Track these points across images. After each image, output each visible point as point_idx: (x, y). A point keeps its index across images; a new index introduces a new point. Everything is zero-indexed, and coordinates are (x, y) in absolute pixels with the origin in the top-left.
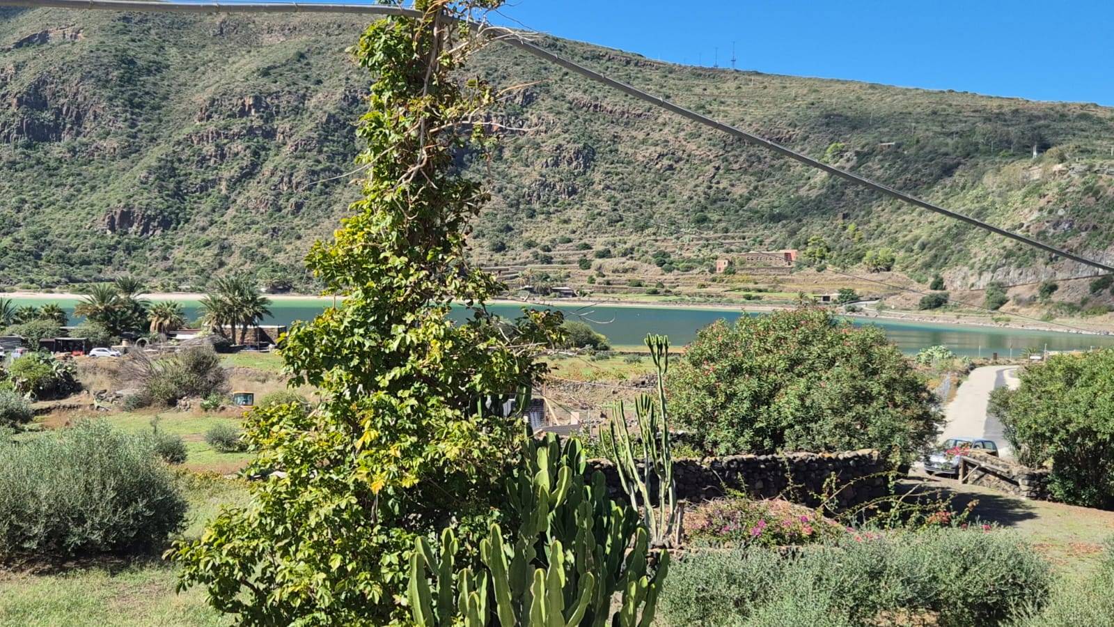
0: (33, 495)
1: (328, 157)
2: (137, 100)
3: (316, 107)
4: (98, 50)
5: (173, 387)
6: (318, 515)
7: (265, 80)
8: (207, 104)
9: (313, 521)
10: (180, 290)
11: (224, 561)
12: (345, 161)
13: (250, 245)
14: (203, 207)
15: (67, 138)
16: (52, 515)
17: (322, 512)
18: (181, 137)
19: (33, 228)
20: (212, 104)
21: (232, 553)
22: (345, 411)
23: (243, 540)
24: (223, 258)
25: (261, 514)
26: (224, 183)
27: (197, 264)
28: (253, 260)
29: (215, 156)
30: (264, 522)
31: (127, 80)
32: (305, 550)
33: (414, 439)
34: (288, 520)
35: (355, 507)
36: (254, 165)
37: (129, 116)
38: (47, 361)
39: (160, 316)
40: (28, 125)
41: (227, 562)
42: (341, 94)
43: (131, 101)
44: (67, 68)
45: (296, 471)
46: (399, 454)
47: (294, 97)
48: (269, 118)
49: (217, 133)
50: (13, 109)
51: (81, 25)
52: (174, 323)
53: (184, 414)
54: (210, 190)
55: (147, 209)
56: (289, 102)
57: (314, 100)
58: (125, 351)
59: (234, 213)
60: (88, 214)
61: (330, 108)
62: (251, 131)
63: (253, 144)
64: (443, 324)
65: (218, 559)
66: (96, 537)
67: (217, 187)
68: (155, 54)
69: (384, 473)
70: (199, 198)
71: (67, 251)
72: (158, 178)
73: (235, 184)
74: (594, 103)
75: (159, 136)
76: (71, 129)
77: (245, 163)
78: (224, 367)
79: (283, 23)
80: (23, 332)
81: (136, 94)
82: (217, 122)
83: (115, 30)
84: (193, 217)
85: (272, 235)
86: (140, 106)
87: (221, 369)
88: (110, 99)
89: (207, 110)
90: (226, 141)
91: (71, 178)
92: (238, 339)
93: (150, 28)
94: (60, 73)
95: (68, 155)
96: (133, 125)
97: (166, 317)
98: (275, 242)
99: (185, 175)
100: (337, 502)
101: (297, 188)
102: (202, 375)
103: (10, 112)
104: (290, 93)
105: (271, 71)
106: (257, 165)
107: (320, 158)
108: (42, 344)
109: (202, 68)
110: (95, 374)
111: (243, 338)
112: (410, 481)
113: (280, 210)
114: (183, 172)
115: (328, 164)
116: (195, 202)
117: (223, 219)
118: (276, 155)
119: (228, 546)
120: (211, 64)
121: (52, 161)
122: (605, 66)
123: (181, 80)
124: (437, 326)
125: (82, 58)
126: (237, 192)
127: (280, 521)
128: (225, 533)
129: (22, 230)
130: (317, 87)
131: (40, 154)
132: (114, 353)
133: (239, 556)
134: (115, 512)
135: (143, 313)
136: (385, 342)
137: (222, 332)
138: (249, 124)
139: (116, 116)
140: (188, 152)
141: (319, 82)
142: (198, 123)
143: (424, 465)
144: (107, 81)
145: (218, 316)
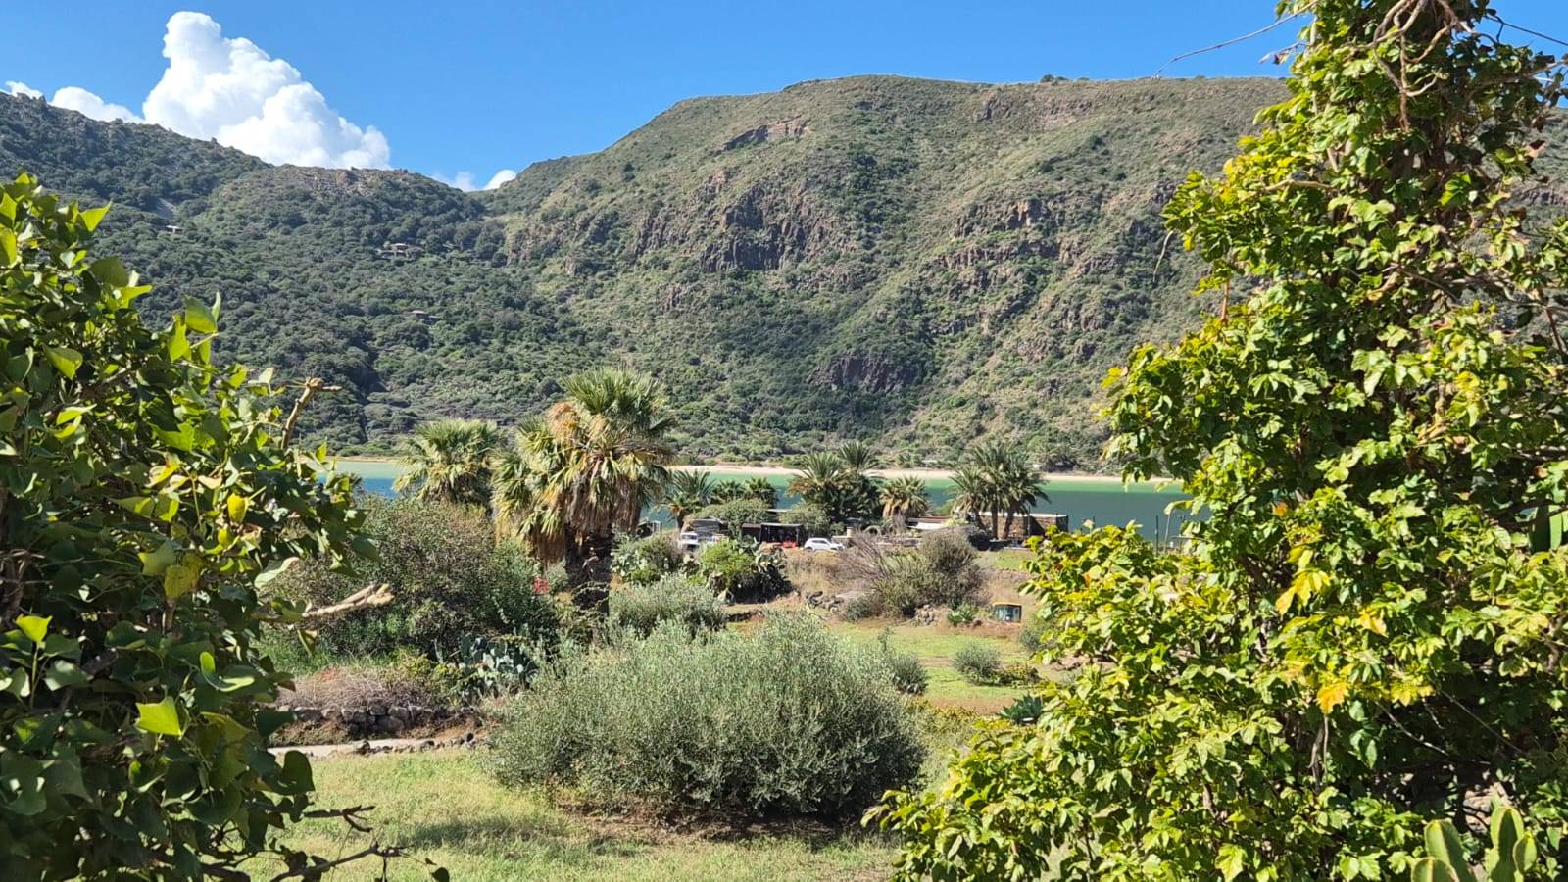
0: (709, 722)
1: (1132, 280)
2: (875, 211)
3: (1116, 212)
4: (828, 147)
5: (911, 590)
6: (1193, 753)
7: (1047, 177)
8: (967, 213)
9: (1179, 765)
10: (924, 465)
11: (985, 840)
12: (1155, 286)
13: (1019, 405)
14: (956, 352)
15: (785, 263)
16: (732, 753)
17: (1203, 748)
18: (931, 259)
19: (740, 382)
20: (973, 214)
21: (1003, 824)
22: (1242, 540)
23: (1025, 798)
24: (983, 423)
25: (1066, 745)
26: (986, 320)
27: (947, 430)
28: (1023, 425)
29: (976, 284)
30: (1072, 760)
31: (863, 185)
32: (1162, 831)
33: (1419, 594)
34: (1124, 761)
35: (1277, 742)
36: (1028, 295)
37: (864, 233)
38: (748, 551)
39: (896, 497)
40: (739, 249)
41: (992, 842)
42: (1152, 192)
43: (867, 213)
44: (789, 172)
45: (1140, 658)
46: (1381, 628)
47: (1086, 199)
48: (1050, 229)
49: (979, 252)
50: (722, 228)
51: (808, 116)
52: (917, 507)
53: (924, 628)
54: (968, 330)
55: (883, 356)
56: (1078, 206)
57: (1113, 203)
58: (851, 543)
59: (999, 361)
60: (809, 363)
61: (1136, 212)
62: (1025, 248)
63: (1027, 266)
64: (1484, 337)
65: (973, 833)
66: (792, 790)
67: (977, 325)
68: (900, 148)
69: (1347, 669)
70: (952, 341)
71: (781, 412)
72: (899, 314)
73: (1001, 321)
74: (1542, 192)
75: (902, 259)
76: (792, 251)
77: (1015, 292)
78: (981, 566)
79: (1073, 98)
80: (723, 514)
81: (874, 203)
82: (980, 236)
83: (850, 120)
84: (943, 367)
85: (1051, 391)
86: (879, 219)
87: (977, 568)
88: (842, 211)
89: (966, 221)
90: (990, 262)
91: (789, 317)
92: (1000, 532)
93: (895, 116)
94: (780, 180)
95: (788, 286)
96: (869, 245)
97: (904, 499)
98: (1054, 400)
99: (935, 309)
100: (1233, 728)
101: (1086, 324)
102: (951, 574)
103: (717, 232)
104: (1080, 193)
105: (1055, 165)
106: (1032, 294)
107: (1121, 282)
108: (746, 531)
109: (962, 165)
110: (810, 571)
111: (1007, 530)
112: (1409, 689)
113: (1062, 356)
114: (933, 306)
115: (1132, 291)
116: (947, 346)
117: (984, 369)
118: (1058, 280)
119: (993, 809)
120: (973, 160)
121: (766, 294)
122: (1561, 135)
123: (934, 182)
124: (1469, 342)
125: (808, 158)
126: (1003, 332)
127: (1107, 762)
128: (987, 780)
129: (727, 384)
130: (1119, 184)
131: (753, 286)
132: (835, 545)
133: (1016, 831)
134: (821, 754)
135: (874, 493)
136: (1337, 389)
137: (979, 522)
138: (1022, 238)
139: (847, 234)
140: (939, 278)
141: (1121, 177)
142: (954, 240)
143: (1444, 654)
144: (838, 188)
145: (974, 498)
